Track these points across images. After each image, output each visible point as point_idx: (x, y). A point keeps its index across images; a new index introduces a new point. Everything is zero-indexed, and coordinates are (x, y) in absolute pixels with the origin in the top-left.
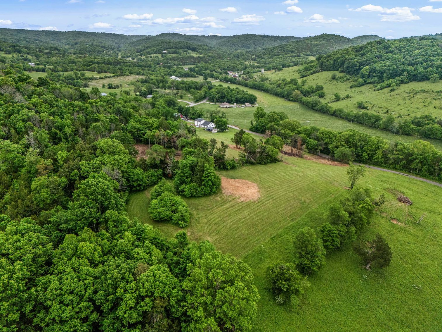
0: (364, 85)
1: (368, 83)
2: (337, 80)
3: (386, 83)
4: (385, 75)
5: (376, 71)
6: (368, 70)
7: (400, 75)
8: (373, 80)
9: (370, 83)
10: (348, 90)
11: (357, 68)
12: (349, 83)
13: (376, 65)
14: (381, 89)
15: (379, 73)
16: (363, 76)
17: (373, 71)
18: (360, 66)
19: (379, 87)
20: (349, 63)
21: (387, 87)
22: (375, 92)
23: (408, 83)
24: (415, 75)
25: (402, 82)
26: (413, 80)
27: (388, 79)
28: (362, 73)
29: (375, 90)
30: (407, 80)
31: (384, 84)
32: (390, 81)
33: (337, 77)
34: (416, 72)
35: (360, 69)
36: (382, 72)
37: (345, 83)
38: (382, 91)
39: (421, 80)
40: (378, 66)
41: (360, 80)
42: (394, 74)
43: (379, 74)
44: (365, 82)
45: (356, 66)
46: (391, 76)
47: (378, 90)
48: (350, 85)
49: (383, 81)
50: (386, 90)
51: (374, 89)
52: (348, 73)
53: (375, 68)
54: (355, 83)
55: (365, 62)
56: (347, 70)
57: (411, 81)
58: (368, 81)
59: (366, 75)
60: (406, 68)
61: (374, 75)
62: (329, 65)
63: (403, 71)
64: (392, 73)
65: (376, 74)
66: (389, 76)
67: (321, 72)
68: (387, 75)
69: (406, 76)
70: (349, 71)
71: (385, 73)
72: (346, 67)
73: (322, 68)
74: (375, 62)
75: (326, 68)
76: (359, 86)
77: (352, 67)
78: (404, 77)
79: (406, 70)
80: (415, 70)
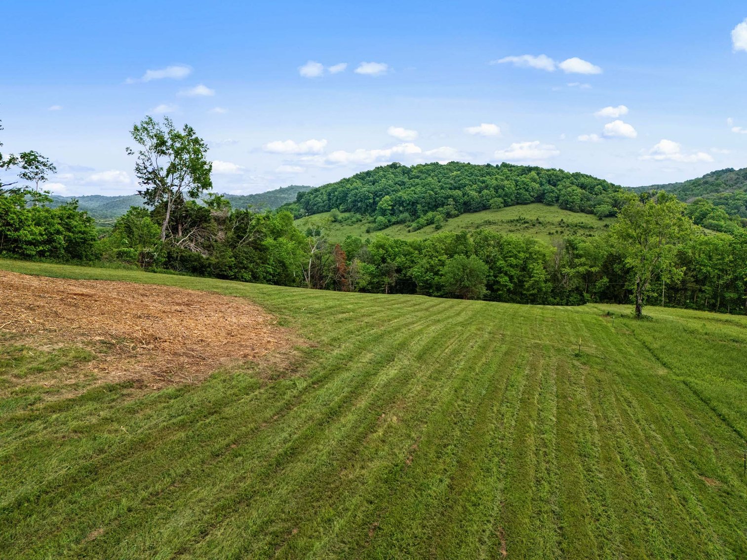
0: (387, 227)
1: (394, 224)
2: (340, 222)
3: (425, 218)
4: (419, 206)
5: (403, 202)
6: (390, 202)
7: (443, 205)
8: (401, 216)
9: (397, 223)
10: (363, 235)
11: (371, 201)
12: (363, 226)
13: (399, 194)
14: (419, 229)
15: (408, 204)
16: (383, 212)
17: (399, 202)
18: (374, 199)
19: (414, 225)
20: (356, 194)
21: (428, 224)
22: (410, 234)
23: (457, 216)
24: (465, 203)
25: (449, 215)
26: (465, 212)
27: (425, 212)
28: (382, 208)
29: (409, 231)
30: (456, 212)
31: (422, 220)
32: (430, 214)
33: (339, 218)
34: (466, 198)
35: (375, 203)
36: (414, 204)
37: (356, 226)
38: (422, 230)
39: (476, 211)
40: (404, 195)
41: (380, 218)
42: (434, 203)
43: (409, 207)
44: (389, 221)
45: (367, 199)
46: (429, 208)
47: (415, 230)
48: (364, 228)
49: (419, 217)
50: (428, 229)
51: (408, 229)
52: (358, 210)
53: (400, 197)
54: (372, 226)
55: (382, 190)
56: (354, 206)
57: (462, 214)
58: (394, 219)
59: (389, 210)
60: (450, 192)
61: (401, 208)
62: (320, 203)
63: (445, 198)
64: (429, 204)
65: (404, 207)
66: (426, 208)
67: (308, 215)
68: (423, 207)
69: (453, 205)
70: (358, 208)
71: (418, 204)
72: (351, 202)
73: (308, 210)
74: (397, 191)
75: (315, 208)
76: (380, 230)
77: (361, 201)
78: (450, 207)
79: (451, 196)
80: (464, 195)
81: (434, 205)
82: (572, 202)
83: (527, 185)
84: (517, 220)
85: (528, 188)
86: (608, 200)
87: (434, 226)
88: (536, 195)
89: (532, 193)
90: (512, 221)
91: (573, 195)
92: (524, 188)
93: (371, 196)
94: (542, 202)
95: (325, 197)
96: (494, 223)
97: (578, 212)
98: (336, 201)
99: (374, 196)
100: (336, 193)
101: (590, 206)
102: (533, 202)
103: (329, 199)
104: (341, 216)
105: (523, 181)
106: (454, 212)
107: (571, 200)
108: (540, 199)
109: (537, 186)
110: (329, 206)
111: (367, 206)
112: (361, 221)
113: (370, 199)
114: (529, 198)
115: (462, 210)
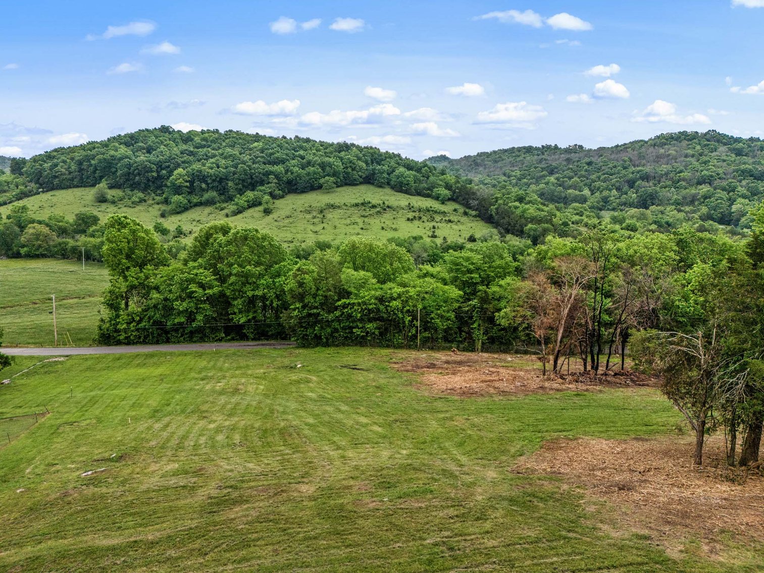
0: (188, 209)
1: (196, 205)
2: (113, 202)
3: (243, 199)
4: (230, 184)
5: (206, 177)
6: (186, 177)
7: (262, 183)
8: (207, 196)
9: (200, 204)
13: (196, 167)
15: (214, 181)
16: (179, 190)
19: (230, 207)
23: (282, 197)
24: (289, 182)
26: (290, 192)
28: (174, 184)
29: (227, 216)
30: (280, 192)
32: (250, 194)
33: (109, 197)
36: (222, 180)
37: (139, 208)
39: (303, 191)
40: (207, 168)
41: (176, 198)
42: (249, 181)
43: (216, 184)
44: (189, 202)
45: (147, 172)
46: (244, 186)
47: (235, 214)
50: (253, 212)
51: (223, 212)
52: (134, 186)
53: (200, 171)
54: (167, 207)
56: (128, 180)
57: (286, 194)
58: (195, 200)
59: (187, 187)
60: (269, 168)
61: (204, 186)
62: (65, 174)
63: (264, 175)
64: (243, 181)
65: (208, 184)
66: (240, 186)
67: (43, 192)
68: (236, 184)
69: (276, 183)
70: (134, 183)
71: (228, 180)
72: (122, 175)
73: (41, 185)
74: (189, 163)
75: (56, 181)
76: (178, 213)
77: (139, 174)
78: (272, 186)
79: (271, 173)
80: (287, 171)
81: (251, 182)
82: (407, 184)
83: (354, 164)
84: (362, 204)
85: (355, 167)
86: (441, 183)
87: (261, 208)
88: (364, 176)
89: (360, 173)
90: (357, 205)
91: (406, 177)
92: (351, 167)
93: (154, 167)
94: (373, 184)
95: (74, 167)
96: (339, 207)
97: (414, 195)
98: (94, 172)
99: (158, 168)
100: (93, 162)
101: (424, 189)
102: (361, 183)
103: (81, 170)
104: (111, 193)
105: (349, 159)
106: (277, 192)
107: (405, 182)
108: (369, 180)
109: (364, 165)
110: (82, 179)
111: (149, 180)
112: (145, 201)
113: (152, 171)
114: (358, 179)
115: (286, 191)
